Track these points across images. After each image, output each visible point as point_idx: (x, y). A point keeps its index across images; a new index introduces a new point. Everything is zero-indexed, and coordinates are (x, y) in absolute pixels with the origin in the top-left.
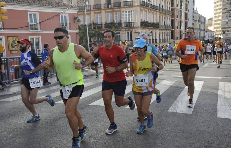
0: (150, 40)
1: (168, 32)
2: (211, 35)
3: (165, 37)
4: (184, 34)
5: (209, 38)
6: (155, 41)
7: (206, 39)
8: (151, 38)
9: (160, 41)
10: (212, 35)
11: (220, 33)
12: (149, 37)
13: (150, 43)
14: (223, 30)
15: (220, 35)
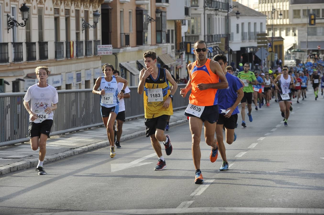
0: (17, 45)
1: (91, 10)
2: (252, 30)
3: (78, 34)
4: (154, 23)
5: (246, 44)
6: (37, 48)
7: (235, 46)
8: (22, 38)
9: (57, 53)
10: (258, 30)
11: (286, 21)
12: (11, 30)
13: (18, 59)
14: (295, 11)
15: (287, 28)
